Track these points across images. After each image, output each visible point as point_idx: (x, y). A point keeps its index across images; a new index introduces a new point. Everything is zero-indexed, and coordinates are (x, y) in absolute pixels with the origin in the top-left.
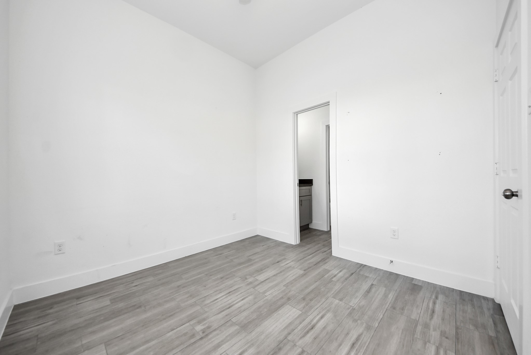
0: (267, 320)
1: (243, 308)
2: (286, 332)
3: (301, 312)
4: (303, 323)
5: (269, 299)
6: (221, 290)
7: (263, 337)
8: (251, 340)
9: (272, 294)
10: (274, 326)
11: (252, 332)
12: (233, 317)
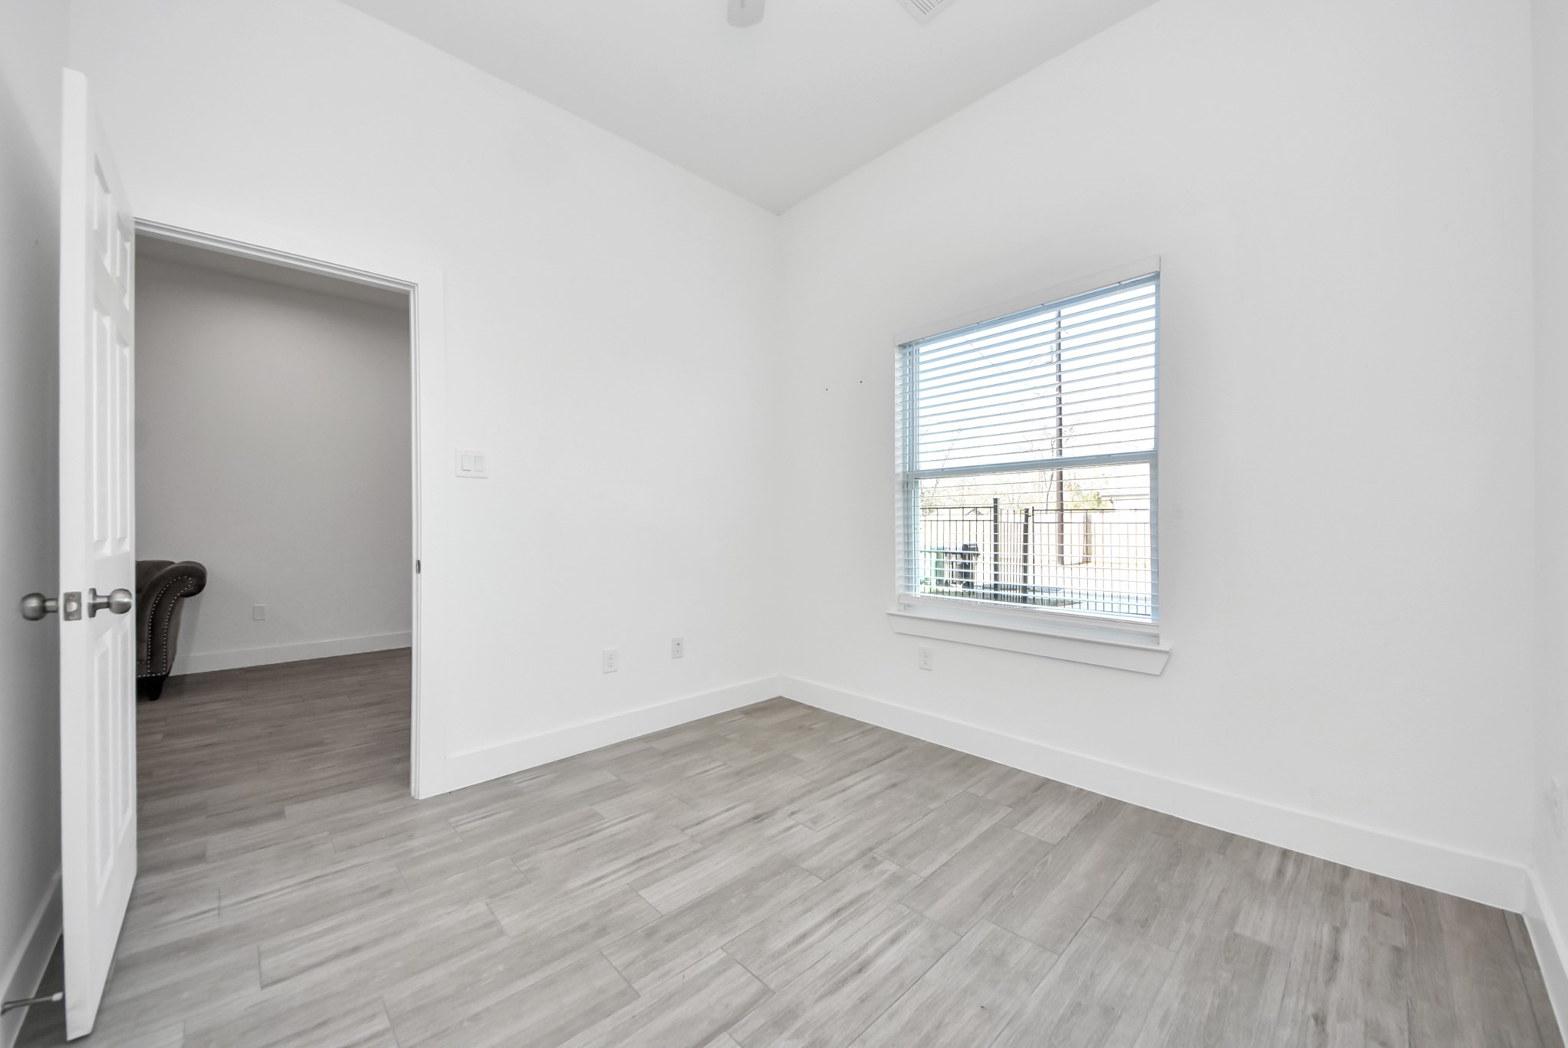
3: (640, 893)
4: (653, 870)
9: (700, 953)
12: (820, 888)
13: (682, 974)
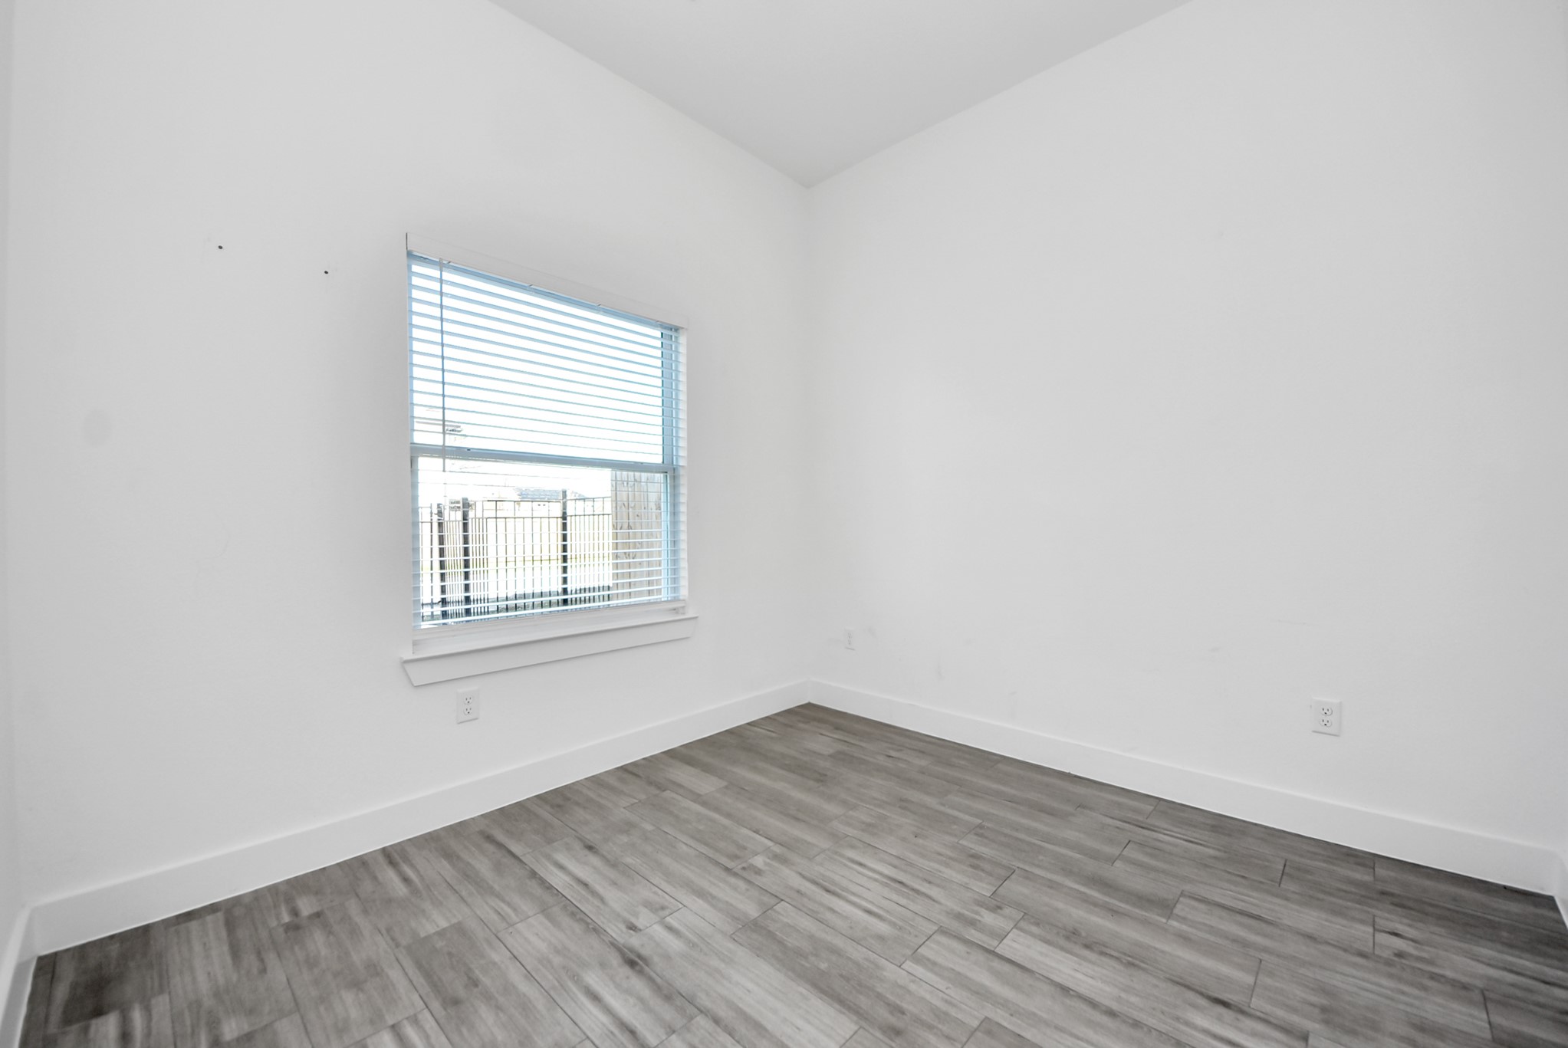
0: (779, 970)
1: (828, 916)
2: (723, 1012)
5: (885, 973)
6: (911, 864)
7: (715, 962)
8: (708, 943)
9: (913, 981)
10: (750, 986)
11: (736, 941)
12: (793, 903)
13: (946, 991)
